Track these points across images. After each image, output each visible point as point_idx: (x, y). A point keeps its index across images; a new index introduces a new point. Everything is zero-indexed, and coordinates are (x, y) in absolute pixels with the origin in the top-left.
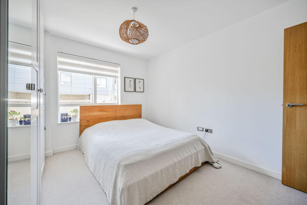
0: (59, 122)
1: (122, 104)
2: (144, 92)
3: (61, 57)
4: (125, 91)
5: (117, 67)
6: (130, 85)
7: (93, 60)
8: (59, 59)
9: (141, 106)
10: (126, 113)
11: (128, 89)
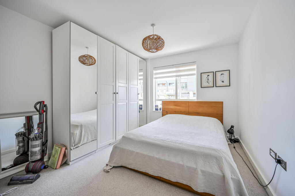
0: (154, 110)
1: (198, 101)
2: (230, 86)
3: (156, 70)
4: (201, 87)
5: (193, 65)
6: (208, 80)
7: (173, 66)
8: (155, 72)
9: (223, 104)
10: (200, 110)
11: (205, 84)
